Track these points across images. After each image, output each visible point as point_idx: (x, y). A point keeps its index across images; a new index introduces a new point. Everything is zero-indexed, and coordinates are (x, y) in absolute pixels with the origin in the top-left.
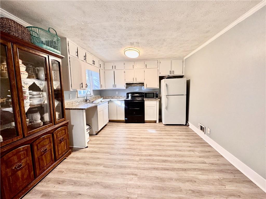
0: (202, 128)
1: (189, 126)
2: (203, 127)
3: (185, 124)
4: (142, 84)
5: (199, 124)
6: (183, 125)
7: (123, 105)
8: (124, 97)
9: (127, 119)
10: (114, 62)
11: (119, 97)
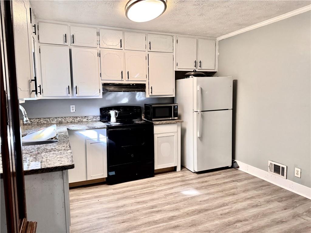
0: (277, 169)
1: (238, 167)
2: (281, 166)
3: (230, 165)
4: (141, 87)
5: (270, 162)
6: (227, 168)
8: (94, 119)
10: (69, 24)
11: (78, 119)
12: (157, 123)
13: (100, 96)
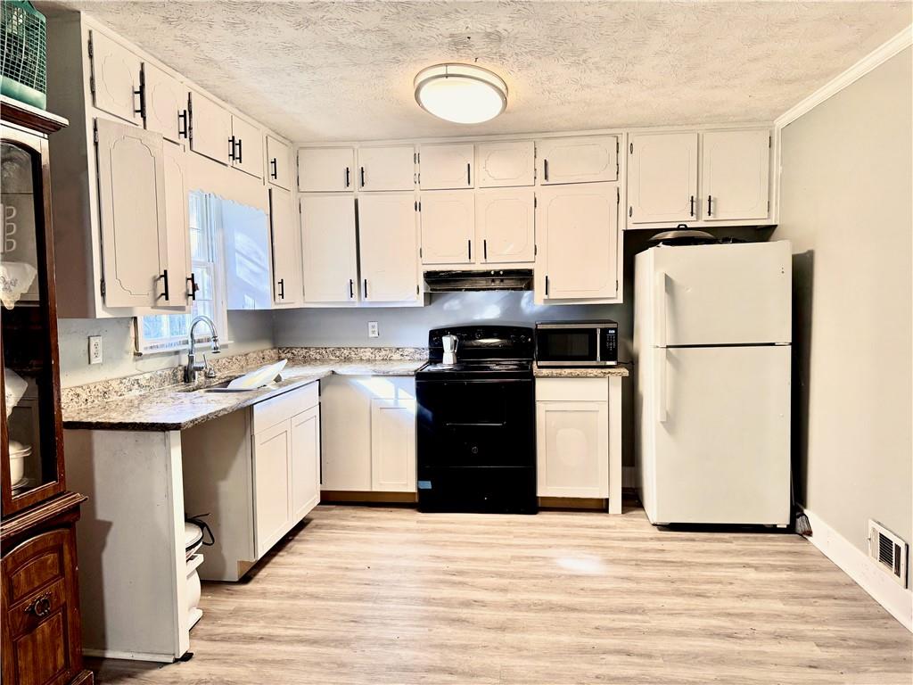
0: (888, 551)
1: (810, 533)
2: (895, 541)
4: (523, 279)
5: (872, 524)
6: (773, 529)
7: (408, 403)
8: (417, 356)
9: (427, 485)
10: (356, 146)
11: (383, 353)
12: (545, 372)
13: (419, 301)
